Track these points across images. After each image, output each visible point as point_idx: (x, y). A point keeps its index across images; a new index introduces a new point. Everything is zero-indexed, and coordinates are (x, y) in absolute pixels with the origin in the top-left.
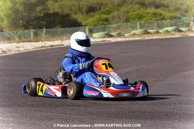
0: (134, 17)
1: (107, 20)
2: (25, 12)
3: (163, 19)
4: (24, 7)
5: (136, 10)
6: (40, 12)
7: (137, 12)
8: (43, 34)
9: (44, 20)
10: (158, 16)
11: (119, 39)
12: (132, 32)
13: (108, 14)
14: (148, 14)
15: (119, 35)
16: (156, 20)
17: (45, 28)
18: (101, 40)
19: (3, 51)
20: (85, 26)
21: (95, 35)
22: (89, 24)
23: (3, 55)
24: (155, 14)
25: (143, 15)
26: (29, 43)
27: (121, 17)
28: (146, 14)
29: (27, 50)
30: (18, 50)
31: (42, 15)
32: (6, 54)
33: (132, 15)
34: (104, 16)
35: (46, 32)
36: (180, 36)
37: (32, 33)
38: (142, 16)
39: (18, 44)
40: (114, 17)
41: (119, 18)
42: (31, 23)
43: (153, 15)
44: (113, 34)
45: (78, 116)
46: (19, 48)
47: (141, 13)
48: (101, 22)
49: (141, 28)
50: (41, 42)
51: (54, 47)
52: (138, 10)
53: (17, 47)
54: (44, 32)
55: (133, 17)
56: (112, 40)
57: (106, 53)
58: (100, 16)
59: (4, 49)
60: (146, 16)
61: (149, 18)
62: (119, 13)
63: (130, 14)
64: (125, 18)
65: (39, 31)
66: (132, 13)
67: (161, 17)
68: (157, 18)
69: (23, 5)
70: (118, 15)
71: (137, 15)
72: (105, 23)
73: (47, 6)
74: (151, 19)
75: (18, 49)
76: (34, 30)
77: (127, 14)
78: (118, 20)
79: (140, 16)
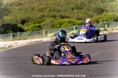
3: (74, 25)
5: (58, 20)
7: (59, 21)
8: (18, 36)
10: (72, 23)
13: (39, 23)
14: (65, 22)
16: (71, 26)
17: (19, 32)
21: (49, 35)
23: (11, 48)
24: (69, 22)
27: (49, 24)
28: (64, 22)
30: (17, 45)
31: (0, 25)
32: (12, 48)
33: (56, 23)
34: (37, 25)
36: (108, 33)
38: (62, 23)
40: (44, 25)
43: (68, 23)
47: (61, 21)
48: (36, 28)
50: (27, 40)
51: (38, 42)
55: (56, 24)
60: (64, 24)
61: (66, 24)
63: (54, 23)
64: (51, 25)
65: (15, 34)
66: (56, 22)
67: (73, 23)
68: (71, 24)
70: (47, 23)
71: (59, 23)
72: (39, 28)
74: (67, 25)
77: (52, 23)
78: (47, 26)
79: (60, 23)
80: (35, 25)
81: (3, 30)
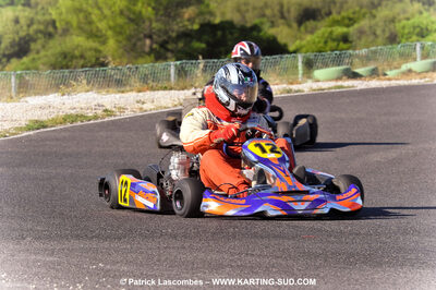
0: (409, 33)
1: (345, 39)
2: (157, 21)
4: (154, 8)
5: (413, 16)
6: (191, 20)
7: (416, 20)
8: (199, 72)
9: (199, 40)
11: (374, 83)
12: (404, 67)
13: (348, 26)
15: (374, 73)
17: (203, 58)
18: (333, 84)
19: (106, 111)
20: (295, 52)
21: (318, 73)
22: (304, 50)
23: (107, 119)
25: (429, 28)
26: (167, 92)
27: (379, 32)
29: (161, 107)
30: (141, 109)
31: (196, 27)
33: (404, 27)
34: (340, 30)
35: (205, 66)
37: (172, 70)
38: (427, 29)
39: (141, 94)
40: (361, 32)
41: (375, 34)
42: (170, 47)
44: (359, 71)
45: (280, 260)
46: (143, 103)
47: (425, 22)
48: (332, 44)
49: (424, 57)
52: (417, 16)
53: (138, 102)
54: (201, 66)
55: (406, 31)
56: (358, 85)
57: (343, 116)
58: (329, 29)
59: (108, 107)
62: (373, 22)
63: (398, 26)
64: (387, 34)
65: (188, 64)
66: (404, 22)
69: (153, 5)
70: (371, 27)
71: (414, 28)
72: (342, 45)
73: (208, 6)
75: (140, 105)
76: (178, 63)
77: (392, 26)
78: (372, 38)
79: (422, 29)
80: (331, 33)
81: (203, 45)
